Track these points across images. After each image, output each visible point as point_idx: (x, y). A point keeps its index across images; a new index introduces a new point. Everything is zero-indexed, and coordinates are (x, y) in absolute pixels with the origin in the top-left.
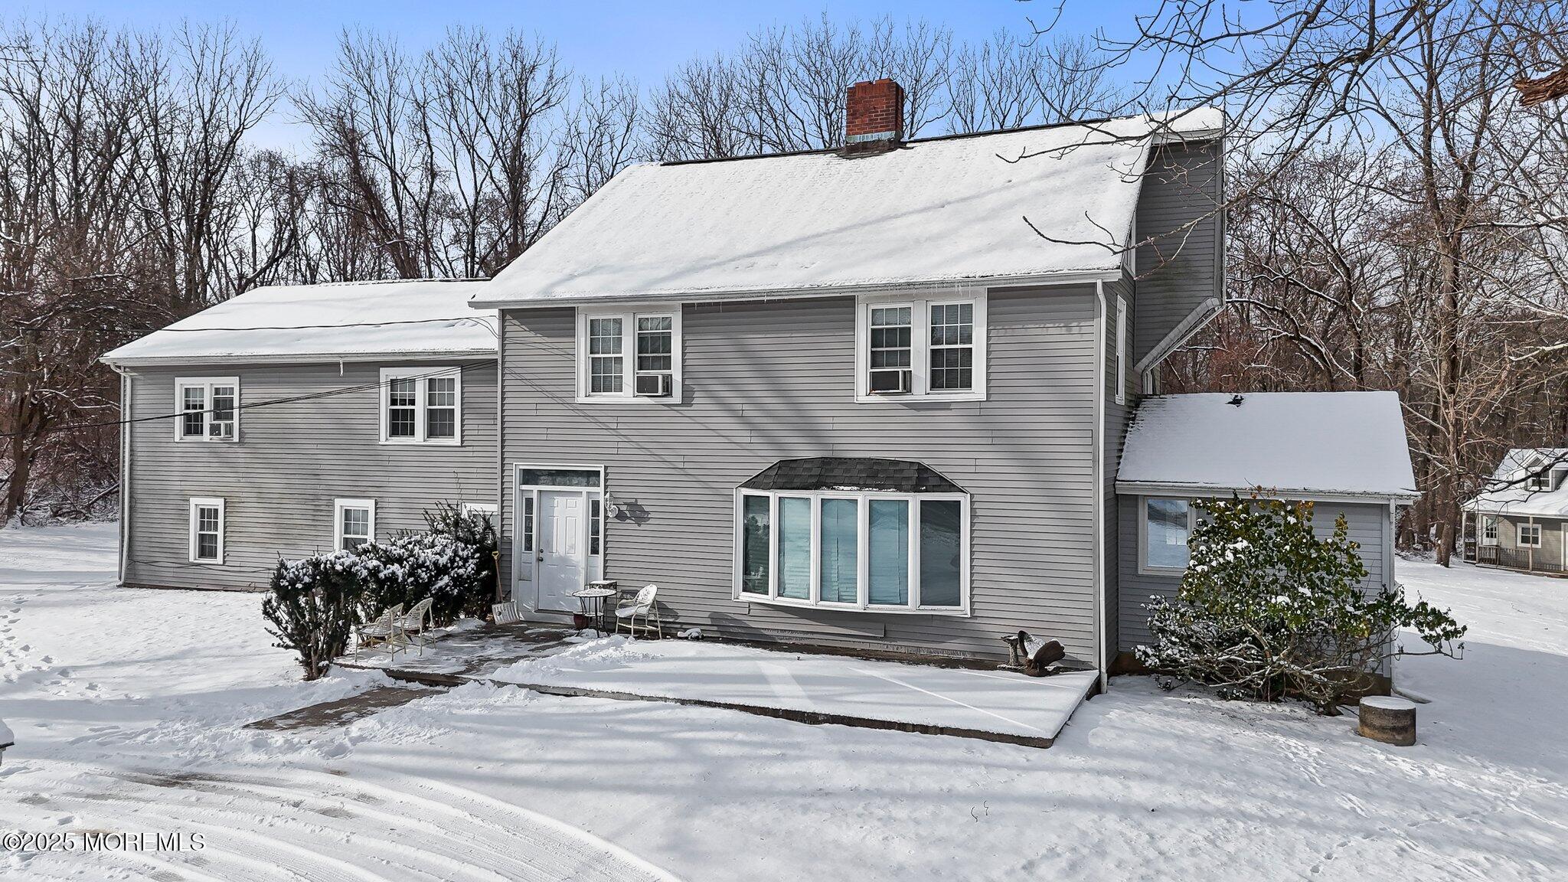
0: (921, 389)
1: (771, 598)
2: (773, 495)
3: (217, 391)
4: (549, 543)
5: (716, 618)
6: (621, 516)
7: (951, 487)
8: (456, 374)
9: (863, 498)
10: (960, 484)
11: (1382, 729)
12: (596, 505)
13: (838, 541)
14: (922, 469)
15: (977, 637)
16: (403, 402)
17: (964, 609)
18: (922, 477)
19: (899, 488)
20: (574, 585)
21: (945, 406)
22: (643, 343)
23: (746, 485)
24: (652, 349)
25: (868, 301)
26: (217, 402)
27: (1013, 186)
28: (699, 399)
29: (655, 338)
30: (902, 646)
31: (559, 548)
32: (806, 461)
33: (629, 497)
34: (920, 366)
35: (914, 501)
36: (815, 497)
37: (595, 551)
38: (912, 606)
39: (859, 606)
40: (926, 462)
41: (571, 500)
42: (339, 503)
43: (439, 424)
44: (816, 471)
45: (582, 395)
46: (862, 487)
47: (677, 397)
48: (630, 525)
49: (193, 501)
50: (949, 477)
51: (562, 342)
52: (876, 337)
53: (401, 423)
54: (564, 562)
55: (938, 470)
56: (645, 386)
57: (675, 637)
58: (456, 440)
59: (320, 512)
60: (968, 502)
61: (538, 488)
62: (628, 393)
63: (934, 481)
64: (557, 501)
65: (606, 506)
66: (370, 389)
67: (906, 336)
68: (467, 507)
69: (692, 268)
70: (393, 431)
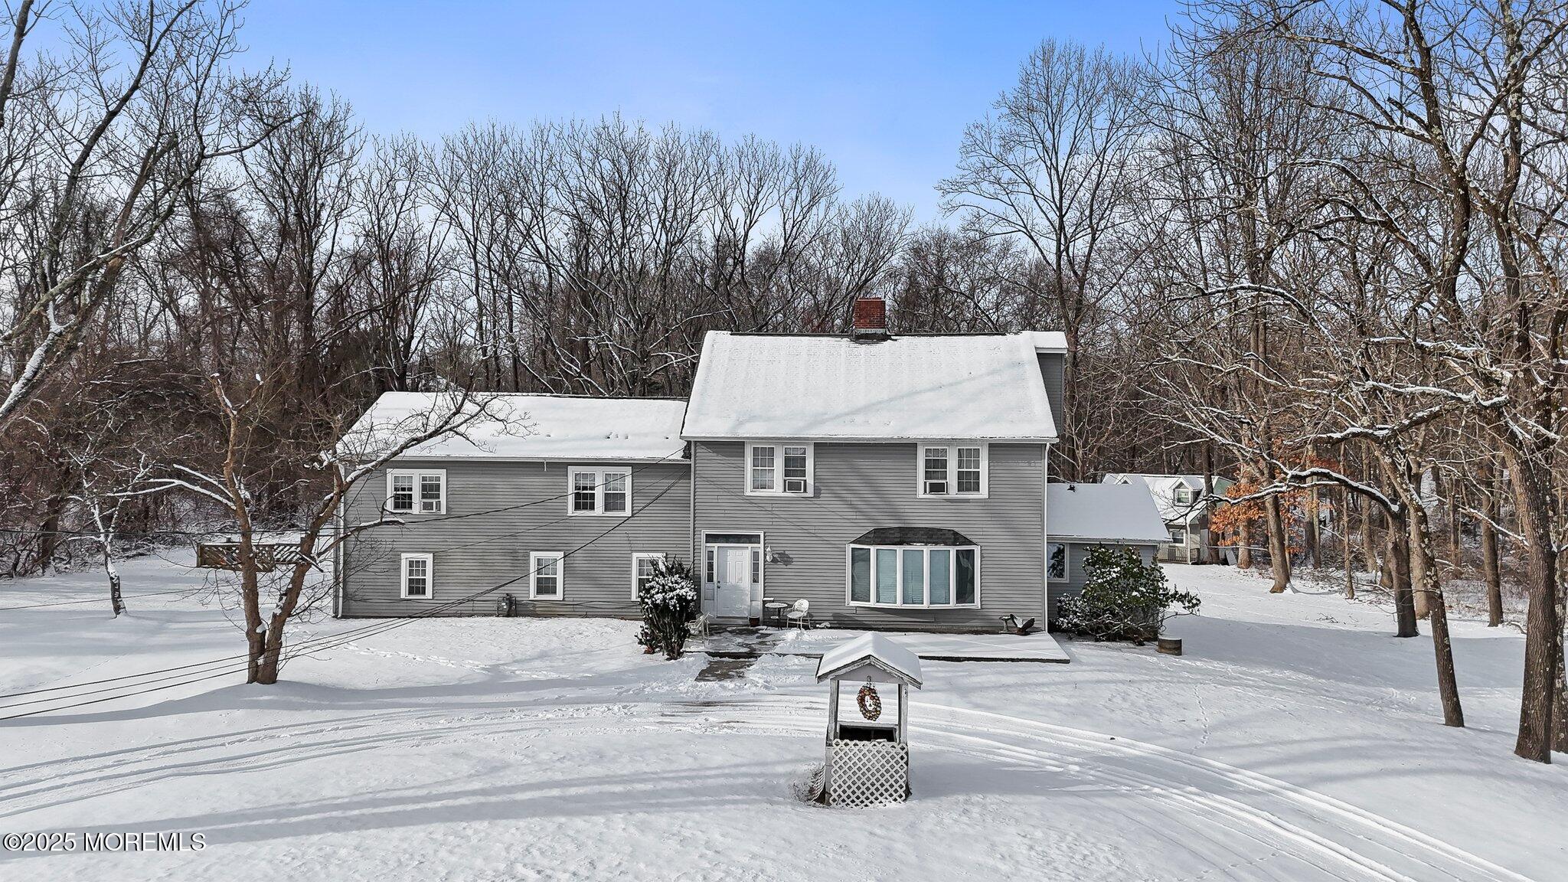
0: (953, 492)
1: (872, 603)
2: (873, 549)
3: (424, 479)
4: (724, 577)
5: (835, 615)
6: (774, 560)
7: (970, 543)
8: (628, 470)
9: (926, 549)
10: (974, 541)
11: (1170, 649)
12: (756, 555)
13: (911, 574)
14: (955, 534)
15: (984, 618)
16: (585, 488)
17: (977, 604)
18: (956, 538)
19: (946, 544)
20: (742, 601)
21: (967, 501)
22: (788, 461)
23: (853, 542)
24: (794, 466)
25: (924, 445)
26: (424, 487)
27: (973, 379)
28: (824, 495)
29: (795, 459)
30: (944, 625)
31: (731, 579)
32: (890, 529)
33: (780, 550)
34: (952, 480)
35: (953, 551)
36: (900, 549)
37: (755, 581)
38: (953, 604)
39: (925, 606)
40: (956, 530)
41: (738, 552)
42: (534, 555)
43: (613, 501)
44: (898, 535)
45: (748, 492)
46: (925, 543)
47: (810, 493)
48: (781, 565)
49: (404, 556)
50: (969, 537)
51: (734, 460)
52: (928, 463)
53: (584, 500)
54: (735, 588)
55: (963, 533)
56: (792, 487)
57: (815, 628)
58: (628, 511)
59: (519, 559)
60: (977, 550)
61: (716, 545)
62: (778, 490)
63: (961, 540)
64: (730, 552)
65: (765, 555)
66: (560, 480)
67: (944, 464)
68: (635, 555)
69: (818, 421)
70: (577, 507)
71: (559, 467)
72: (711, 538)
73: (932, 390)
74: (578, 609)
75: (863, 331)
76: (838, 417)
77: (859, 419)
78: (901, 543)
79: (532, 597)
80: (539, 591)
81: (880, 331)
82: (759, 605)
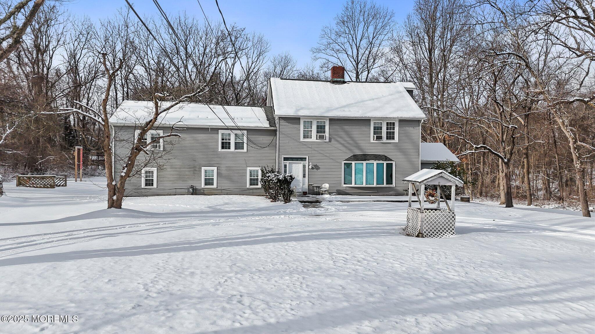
0: (384, 140)
1: (353, 185)
2: (353, 163)
3: (153, 135)
5: (337, 190)
6: (312, 168)
7: (391, 160)
8: (245, 132)
9: (375, 163)
11: (466, 201)
12: (304, 166)
13: (369, 171)
14: (386, 156)
15: (397, 190)
16: (226, 140)
17: (394, 185)
18: (386, 158)
19: (382, 161)
20: (299, 185)
21: (390, 143)
22: (318, 127)
23: (345, 160)
24: (321, 129)
27: (385, 97)
28: (333, 141)
29: (321, 126)
30: (381, 194)
31: (294, 175)
32: (360, 155)
33: (315, 164)
34: (384, 135)
35: (385, 163)
36: (364, 163)
37: (304, 177)
38: (385, 185)
39: (375, 185)
40: (386, 155)
41: (297, 165)
42: (203, 168)
43: (239, 146)
44: (363, 157)
45: (302, 139)
46: (375, 160)
47: (327, 140)
48: (315, 170)
49: (143, 169)
50: (390, 158)
51: (296, 126)
52: (375, 128)
53: (226, 145)
55: (388, 156)
56: (320, 137)
58: (245, 150)
59: (196, 171)
60: (394, 163)
61: (288, 162)
62: (314, 139)
63: (388, 159)
64: (294, 165)
65: (309, 166)
66: (215, 136)
67: (381, 128)
68: (248, 169)
69: (329, 110)
70: (223, 148)
71: (215, 130)
72: (286, 159)
73: (370, 100)
74: (223, 191)
75: (335, 79)
76: (337, 108)
77: (346, 109)
78: (365, 160)
79: (203, 187)
80: (206, 184)
81: (342, 80)
82: (306, 186)
